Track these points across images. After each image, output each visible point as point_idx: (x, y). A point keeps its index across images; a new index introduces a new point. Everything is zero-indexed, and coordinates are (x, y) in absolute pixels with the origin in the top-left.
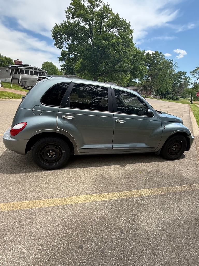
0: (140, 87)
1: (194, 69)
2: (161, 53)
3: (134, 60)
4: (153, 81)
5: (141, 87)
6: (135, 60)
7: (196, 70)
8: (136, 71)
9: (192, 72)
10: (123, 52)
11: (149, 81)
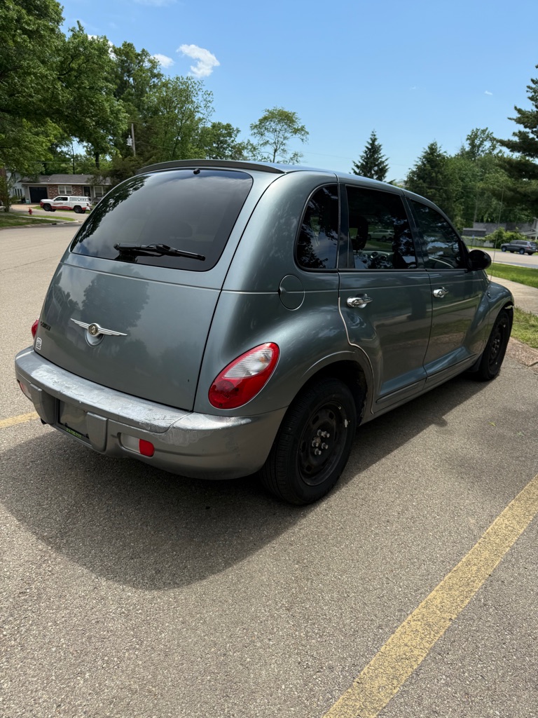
0: (101, 178)
1: (261, 118)
2: (144, 53)
3: (72, 69)
4: (147, 154)
5: (105, 178)
6: (74, 73)
7: (265, 119)
8: (85, 114)
9: (256, 126)
10: (25, 31)
11: (132, 155)
